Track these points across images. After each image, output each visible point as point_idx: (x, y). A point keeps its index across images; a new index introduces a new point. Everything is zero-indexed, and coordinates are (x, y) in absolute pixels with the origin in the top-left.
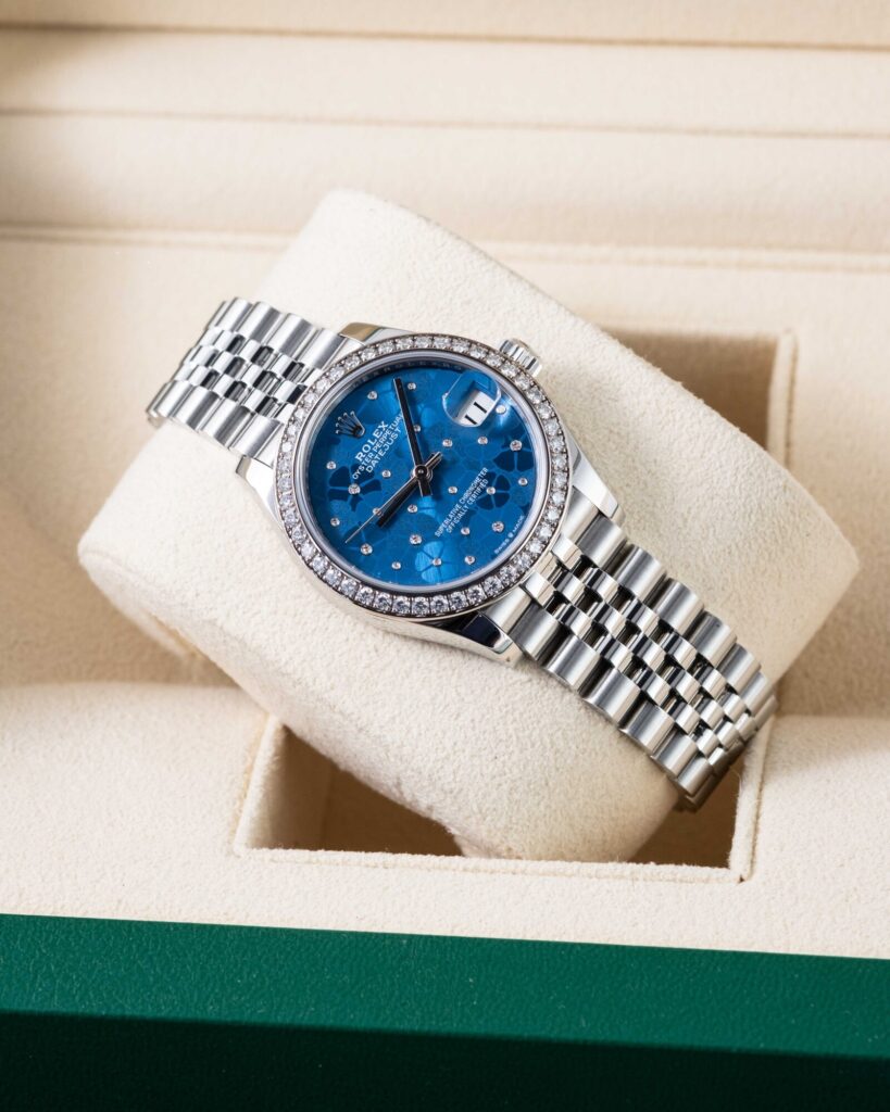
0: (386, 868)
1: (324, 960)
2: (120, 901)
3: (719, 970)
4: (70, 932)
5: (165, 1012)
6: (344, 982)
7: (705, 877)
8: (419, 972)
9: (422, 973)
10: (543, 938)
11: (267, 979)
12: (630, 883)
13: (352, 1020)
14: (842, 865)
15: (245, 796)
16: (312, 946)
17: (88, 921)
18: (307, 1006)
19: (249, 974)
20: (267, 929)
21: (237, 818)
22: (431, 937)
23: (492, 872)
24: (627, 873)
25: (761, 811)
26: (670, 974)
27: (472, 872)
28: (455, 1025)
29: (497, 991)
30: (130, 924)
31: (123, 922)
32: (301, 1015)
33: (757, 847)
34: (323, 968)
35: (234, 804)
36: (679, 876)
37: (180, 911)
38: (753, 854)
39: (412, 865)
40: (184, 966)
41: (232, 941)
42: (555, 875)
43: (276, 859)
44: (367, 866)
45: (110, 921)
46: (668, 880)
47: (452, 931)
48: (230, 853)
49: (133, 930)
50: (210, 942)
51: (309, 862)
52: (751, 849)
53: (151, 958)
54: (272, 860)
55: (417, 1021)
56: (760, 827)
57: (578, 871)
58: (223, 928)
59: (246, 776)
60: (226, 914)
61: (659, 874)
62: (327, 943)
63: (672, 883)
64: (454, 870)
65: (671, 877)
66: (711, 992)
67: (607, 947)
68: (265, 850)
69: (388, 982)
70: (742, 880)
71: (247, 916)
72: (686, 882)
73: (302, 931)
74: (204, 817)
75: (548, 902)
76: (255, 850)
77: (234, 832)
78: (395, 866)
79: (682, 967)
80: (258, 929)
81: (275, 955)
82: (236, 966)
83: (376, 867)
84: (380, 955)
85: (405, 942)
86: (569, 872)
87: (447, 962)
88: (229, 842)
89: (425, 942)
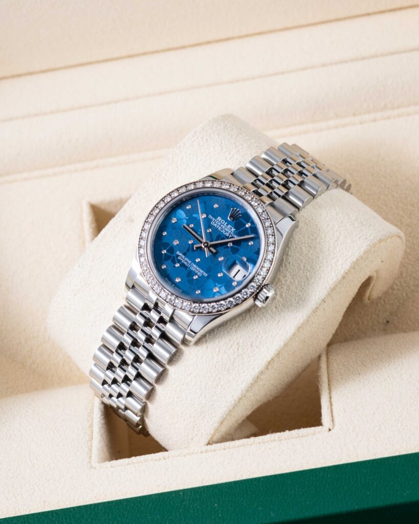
0: (165, 459)
1: (146, 510)
2: (45, 502)
3: (329, 476)
6: (157, 519)
7: (312, 432)
8: (191, 506)
9: (193, 507)
10: (244, 478)
12: (279, 442)
14: (374, 413)
15: (92, 439)
16: (139, 505)
17: (32, 515)
20: (116, 501)
21: (91, 450)
22: (193, 488)
23: (214, 451)
24: (276, 438)
25: (332, 395)
26: (307, 483)
27: (205, 452)
29: (229, 508)
30: (52, 512)
31: (49, 512)
33: (334, 413)
34: (146, 514)
35: (88, 443)
36: (300, 435)
37: (74, 500)
38: (332, 416)
39: (177, 455)
41: (101, 510)
42: (244, 446)
43: (113, 465)
44: (156, 460)
45: (43, 513)
46: (296, 437)
47: (202, 483)
48: (92, 467)
49: (54, 515)
50: (91, 513)
51: (129, 464)
52: (330, 414)
54: (112, 467)
56: (333, 403)
57: (254, 441)
58: (96, 505)
59: (90, 428)
60: (95, 497)
61: (291, 435)
62: (146, 502)
63: (298, 438)
64: (196, 453)
65: (297, 436)
66: (327, 487)
67: (275, 476)
68: (107, 463)
69: (178, 514)
70: (330, 430)
71: (106, 496)
72: (305, 436)
73: (132, 498)
74: (75, 453)
75: (243, 460)
76: (102, 464)
77: (91, 457)
78: (169, 457)
79: (312, 478)
80: (112, 502)
81: (123, 513)
83: (160, 460)
84: (171, 502)
85: (181, 493)
86: (249, 444)
87: (203, 499)
88: (90, 462)
89: (191, 492)
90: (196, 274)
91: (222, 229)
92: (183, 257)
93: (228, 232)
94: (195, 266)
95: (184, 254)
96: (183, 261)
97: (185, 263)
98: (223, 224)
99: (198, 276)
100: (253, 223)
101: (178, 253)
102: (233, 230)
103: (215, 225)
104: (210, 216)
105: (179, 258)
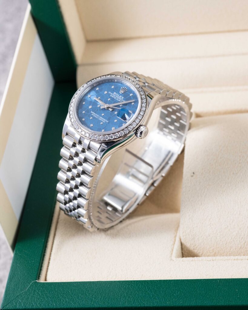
0: (213, 261)
1: (197, 287)
2: (142, 275)
4: (129, 285)
5: (155, 305)
6: (203, 293)
11: (182, 294)
13: (206, 304)
17: (134, 281)
18: (193, 300)
19: (177, 293)
20: (181, 280)
21: (173, 250)
22: (226, 279)
23: (242, 260)
27: (236, 260)
28: (233, 303)
29: (244, 293)
30: (145, 281)
31: (143, 281)
32: (192, 303)
34: (197, 290)
35: (172, 246)
37: (158, 276)
40: (160, 292)
41: (172, 284)
43: (183, 260)
44: (208, 261)
45: (140, 281)
47: (232, 277)
48: (171, 260)
49: (146, 283)
50: (167, 285)
51: (192, 261)
53: (151, 290)
54: (183, 261)
55: (223, 303)
58: (170, 281)
60: (171, 276)
62: (198, 283)
64: (231, 260)
68: (180, 258)
69: (215, 292)
71: (177, 276)
73: (191, 280)
76: (178, 258)
77: (172, 254)
78: (215, 260)
80: (179, 280)
82: (174, 291)
83: (210, 261)
84: (212, 285)
87: (230, 286)
88: (171, 257)
89: (224, 281)
90: (102, 122)
91: (116, 98)
92: (95, 114)
93: (120, 99)
94: (101, 118)
95: (95, 112)
96: (94, 116)
97: (96, 117)
98: (117, 96)
99: (103, 123)
100: (134, 93)
101: (91, 112)
102: (123, 98)
103: (113, 96)
104: (110, 93)
105: (92, 115)
